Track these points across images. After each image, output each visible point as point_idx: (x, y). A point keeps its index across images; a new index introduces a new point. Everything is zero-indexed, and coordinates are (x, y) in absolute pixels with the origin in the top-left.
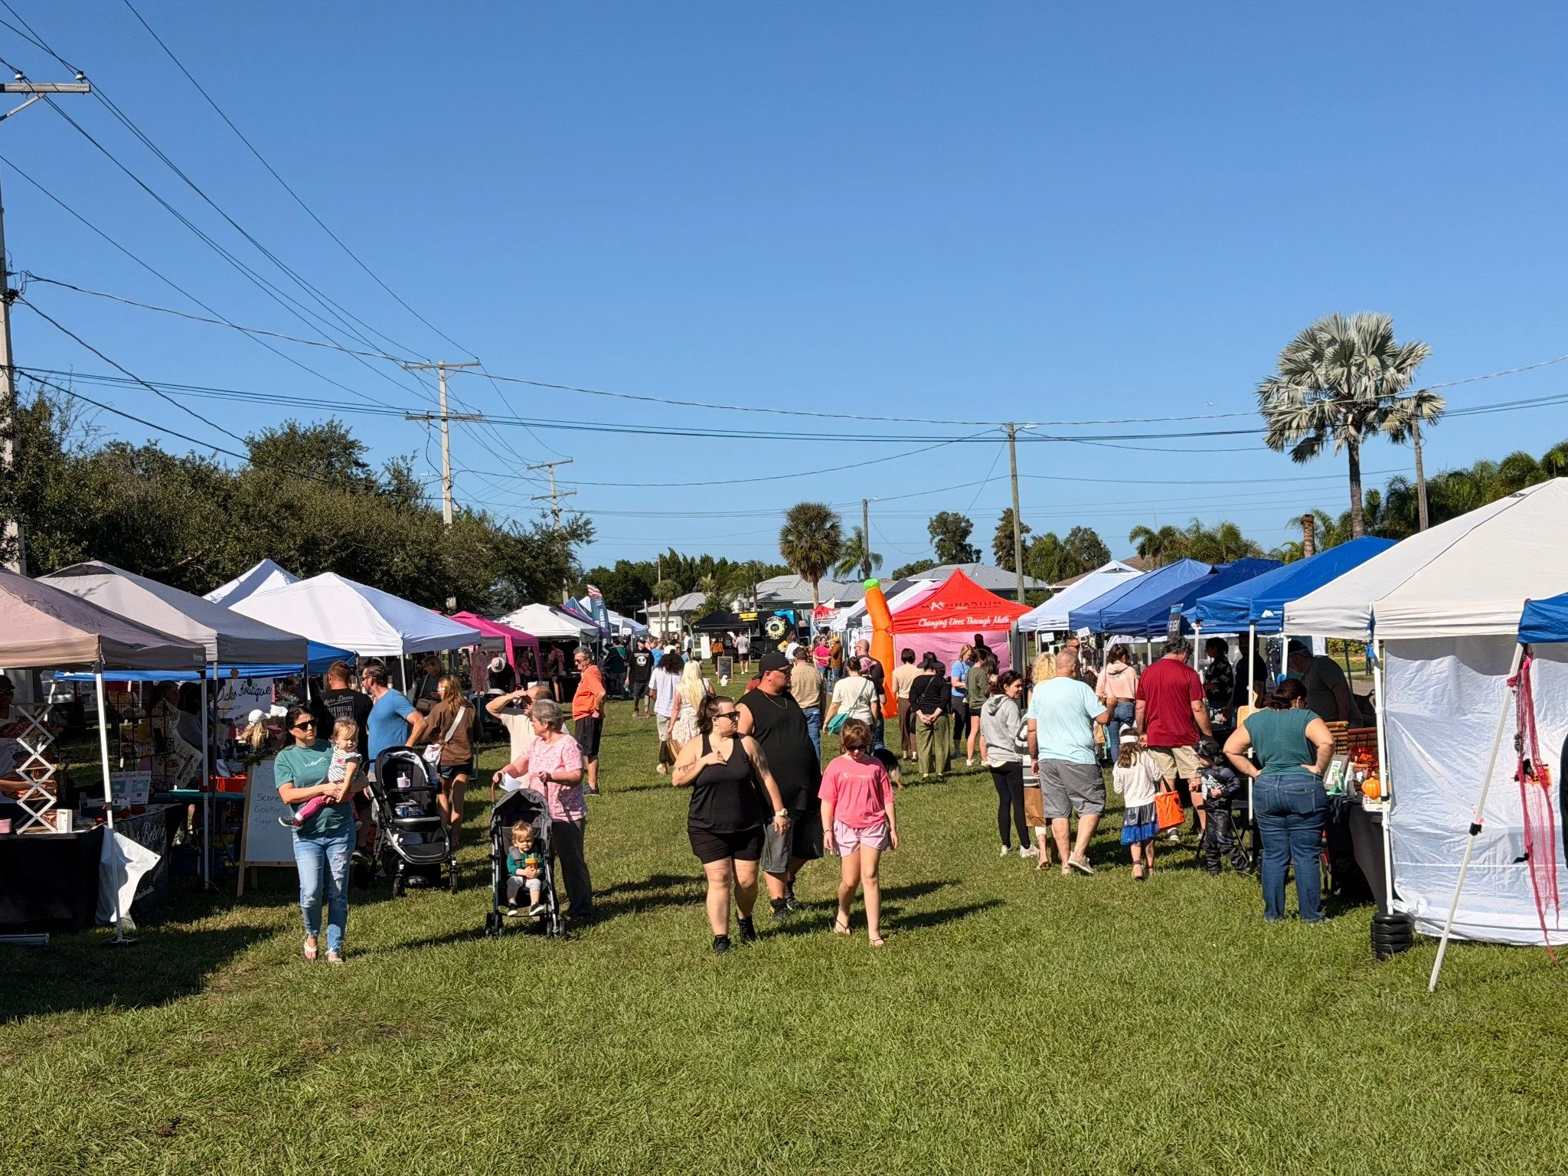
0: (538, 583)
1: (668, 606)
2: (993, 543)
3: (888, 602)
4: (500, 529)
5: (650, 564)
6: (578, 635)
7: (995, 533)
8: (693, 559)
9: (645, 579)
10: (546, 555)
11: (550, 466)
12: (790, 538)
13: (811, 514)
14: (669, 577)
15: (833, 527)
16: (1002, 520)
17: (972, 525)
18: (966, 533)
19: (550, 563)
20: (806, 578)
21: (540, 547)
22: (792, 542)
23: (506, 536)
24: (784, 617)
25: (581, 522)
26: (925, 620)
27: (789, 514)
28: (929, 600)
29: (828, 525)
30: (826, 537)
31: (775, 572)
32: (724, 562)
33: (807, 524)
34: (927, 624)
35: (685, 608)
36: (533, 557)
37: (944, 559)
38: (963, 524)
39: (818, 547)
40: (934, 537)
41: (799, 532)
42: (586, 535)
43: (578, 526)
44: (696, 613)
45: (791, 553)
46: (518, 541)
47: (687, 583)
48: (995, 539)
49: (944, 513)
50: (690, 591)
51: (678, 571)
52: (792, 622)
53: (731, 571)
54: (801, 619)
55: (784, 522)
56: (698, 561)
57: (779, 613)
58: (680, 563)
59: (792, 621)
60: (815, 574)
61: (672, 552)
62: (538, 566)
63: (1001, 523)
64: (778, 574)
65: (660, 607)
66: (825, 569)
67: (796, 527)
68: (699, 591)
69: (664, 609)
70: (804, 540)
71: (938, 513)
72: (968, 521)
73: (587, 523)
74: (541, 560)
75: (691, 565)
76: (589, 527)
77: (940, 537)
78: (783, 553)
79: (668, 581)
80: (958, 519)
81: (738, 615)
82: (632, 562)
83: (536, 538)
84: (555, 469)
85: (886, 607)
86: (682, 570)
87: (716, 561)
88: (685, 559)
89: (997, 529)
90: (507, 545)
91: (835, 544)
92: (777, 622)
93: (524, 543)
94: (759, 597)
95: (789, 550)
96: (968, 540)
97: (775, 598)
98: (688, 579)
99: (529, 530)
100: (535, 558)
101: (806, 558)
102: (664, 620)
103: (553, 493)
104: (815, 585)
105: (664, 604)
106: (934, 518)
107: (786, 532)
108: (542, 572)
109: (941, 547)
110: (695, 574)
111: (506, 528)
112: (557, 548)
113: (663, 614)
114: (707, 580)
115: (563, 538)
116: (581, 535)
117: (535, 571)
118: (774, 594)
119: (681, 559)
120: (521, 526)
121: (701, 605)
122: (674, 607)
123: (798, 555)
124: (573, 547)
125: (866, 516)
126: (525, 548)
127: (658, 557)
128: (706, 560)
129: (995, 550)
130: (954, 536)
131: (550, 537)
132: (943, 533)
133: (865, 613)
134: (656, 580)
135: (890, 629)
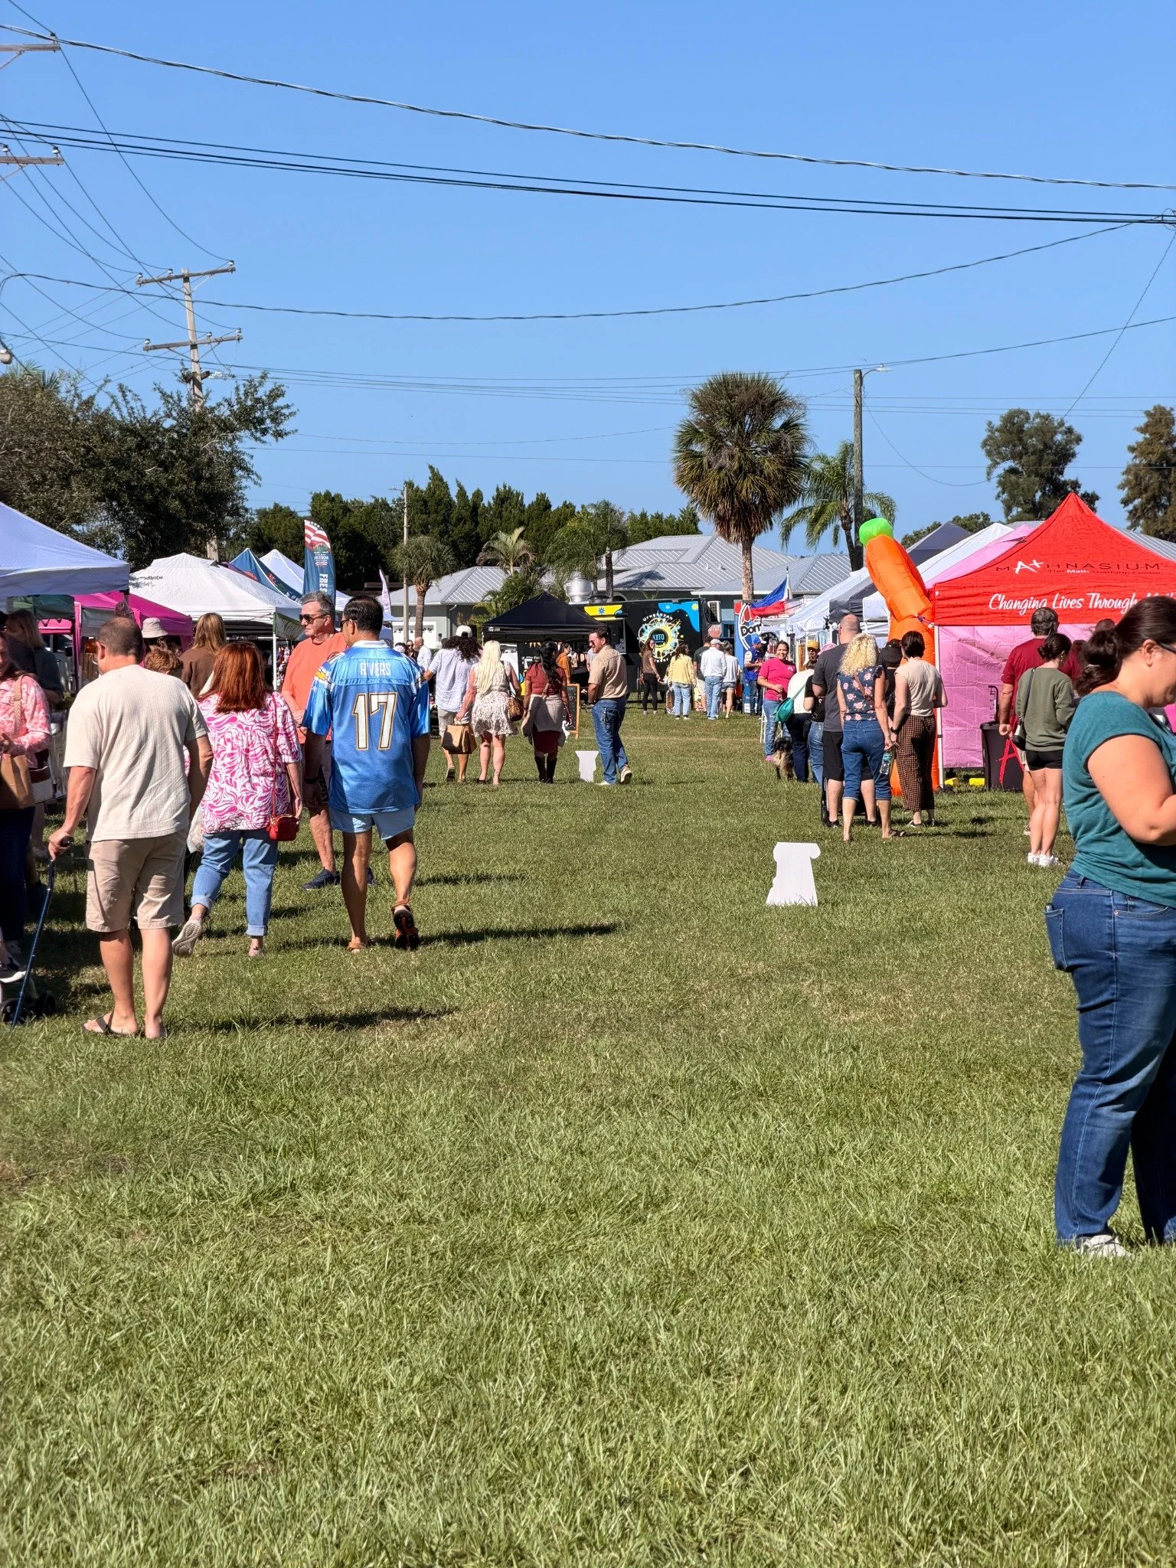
0: (171, 518)
1: (423, 594)
2: (1122, 479)
3: (921, 568)
4: (89, 403)
5: (384, 504)
6: (269, 621)
7: (1129, 459)
8: (478, 495)
9: (372, 536)
10: (189, 461)
11: (186, 279)
12: (697, 448)
13: (743, 397)
14: (425, 532)
15: (786, 426)
16: (1143, 430)
17: (1079, 440)
18: (1065, 456)
19: (199, 478)
20: (726, 535)
21: (175, 445)
22: (700, 456)
23: (103, 419)
24: (679, 616)
25: (262, 393)
26: (1001, 597)
27: (696, 397)
28: (1009, 557)
29: (778, 423)
30: (775, 447)
31: (651, 528)
32: (543, 504)
33: (734, 419)
34: (1004, 605)
35: (458, 599)
36: (162, 464)
37: (1015, 511)
38: (1059, 437)
39: (755, 468)
40: (995, 464)
41: (714, 434)
42: (274, 420)
43: (258, 400)
44: (481, 611)
45: (698, 478)
46: (127, 430)
47: (463, 546)
48: (1127, 472)
49: (1018, 412)
50: (471, 563)
51: (446, 520)
52: (696, 627)
53: (560, 524)
54: (714, 620)
55: (685, 413)
56: (488, 499)
57: (667, 607)
58: (450, 503)
59: (696, 625)
60: (747, 528)
61: (436, 478)
62: (171, 483)
63: (1140, 437)
64: (660, 533)
65: (406, 596)
66: (768, 516)
67: (709, 425)
68: (487, 563)
69: (414, 599)
70: (725, 452)
71: (1004, 413)
72: (1070, 431)
73: (276, 394)
74: (180, 472)
75: (474, 507)
76: (279, 402)
77: (1009, 464)
78: (681, 480)
79: (423, 539)
80: (1047, 427)
81: (581, 608)
82: (347, 498)
83: (168, 423)
84: (196, 284)
85: (917, 578)
86: (454, 516)
87: (529, 500)
88: (462, 493)
89: (1132, 449)
90: (106, 438)
91: (793, 463)
92: (663, 626)
93: (143, 435)
94: (617, 579)
95: (693, 474)
96: (1069, 473)
97: (649, 584)
98: (467, 537)
99: (152, 407)
100: (166, 466)
101: (729, 491)
102: (412, 622)
103: (190, 338)
104: (747, 549)
105: (413, 589)
106: (997, 423)
107: (689, 435)
108: (180, 497)
109: (1009, 485)
110: (482, 529)
111: (102, 403)
112: (215, 445)
113: (412, 610)
114: (511, 540)
115: (226, 427)
116: (261, 421)
117: (165, 493)
118: (651, 575)
119: (453, 492)
120: (136, 397)
121: (493, 593)
122: (434, 597)
123: (713, 486)
124: (246, 443)
125: (859, 405)
126: (143, 445)
127: (401, 486)
128: (506, 498)
129: (1124, 493)
130: (1040, 462)
131: (200, 424)
132: (1014, 456)
133: (870, 590)
134: (396, 539)
135: (926, 615)
